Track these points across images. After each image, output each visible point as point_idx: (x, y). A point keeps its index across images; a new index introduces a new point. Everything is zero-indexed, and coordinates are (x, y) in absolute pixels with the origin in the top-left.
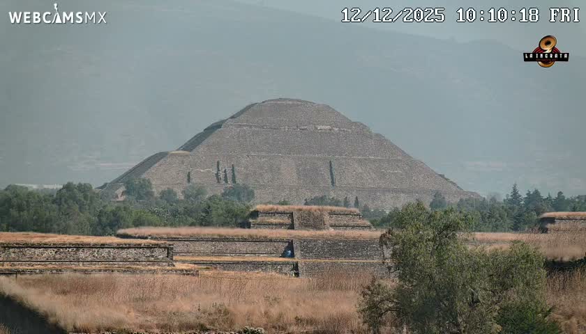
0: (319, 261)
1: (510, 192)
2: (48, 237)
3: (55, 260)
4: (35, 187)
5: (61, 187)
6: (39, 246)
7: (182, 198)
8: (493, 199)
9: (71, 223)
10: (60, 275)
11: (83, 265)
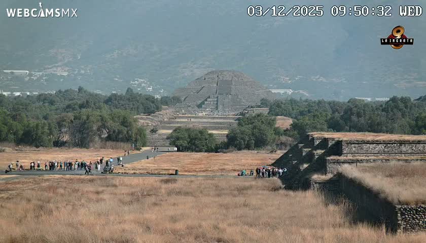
2: (379, 136)
3: (384, 152)
4: (369, 99)
5: (389, 99)
6: (372, 143)
9: (396, 125)
10: (388, 163)
11: (405, 156)
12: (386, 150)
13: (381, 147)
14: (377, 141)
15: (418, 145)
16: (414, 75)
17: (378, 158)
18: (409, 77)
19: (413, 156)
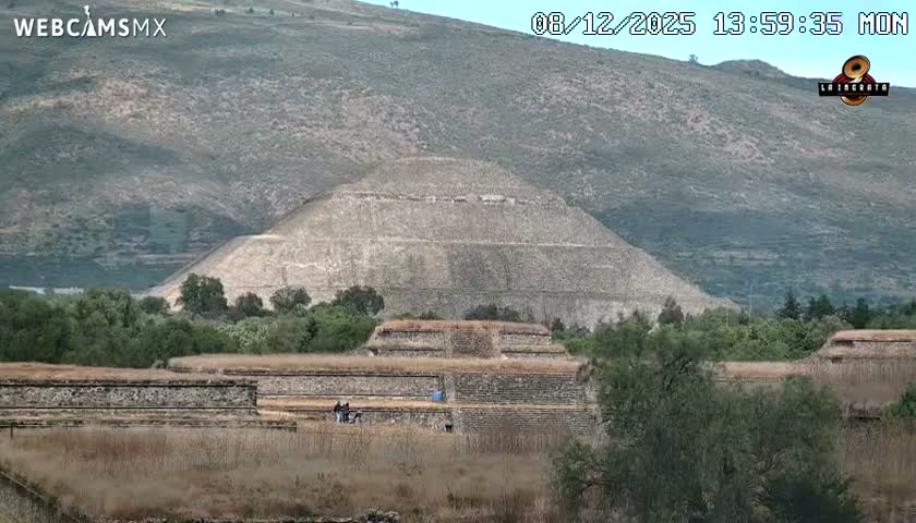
0: (485, 406)
1: (783, 300)
2: (61, 371)
3: (72, 405)
4: (40, 291)
6: (46, 384)
7: (271, 308)
10: (81, 430)
11: (115, 413)
12: (74, 400)
13: (63, 394)
14: (57, 381)
15: (144, 390)
16: (138, 239)
17: (59, 417)
18: (127, 244)
19: (135, 413)
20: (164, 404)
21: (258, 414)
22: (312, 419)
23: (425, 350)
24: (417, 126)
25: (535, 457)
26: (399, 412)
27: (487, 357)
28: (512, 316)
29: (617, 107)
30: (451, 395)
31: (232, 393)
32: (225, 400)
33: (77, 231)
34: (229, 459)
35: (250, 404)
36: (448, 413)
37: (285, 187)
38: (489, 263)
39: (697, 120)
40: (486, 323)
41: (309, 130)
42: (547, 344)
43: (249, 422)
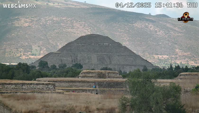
0: (104, 89)
1: (169, 66)
2: (13, 81)
4: (8, 64)
5: (17, 64)
7: (58, 68)
8: (164, 68)
10: (17, 94)
11: (24, 90)
12: (15, 88)
13: (13, 86)
14: (12, 83)
15: (31, 86)
16: (29, 53)
17: (12, 91)
18: (27, 54)
19: (29, 90)
20: (35, 88)
21: (55, 91)
22: (67, 92)
23: (92, 77)
24: (90, 28)
25: (115, 100)
26: (86, 90)
27: (105, 78)
28: (110, 69)
29: (133, 24)
30: (97, 87)
31: (50, 86)
32: (48, 87)
33: (16, 51)
34: (49, 100)
35: (53, 88)
36: (97, 90)
37: (61, 42)
38: (105, 58)
39: (151, 27)
40: (105, 71)
41: (66, 29)
42: (118, 76)
43: (53, 92)
